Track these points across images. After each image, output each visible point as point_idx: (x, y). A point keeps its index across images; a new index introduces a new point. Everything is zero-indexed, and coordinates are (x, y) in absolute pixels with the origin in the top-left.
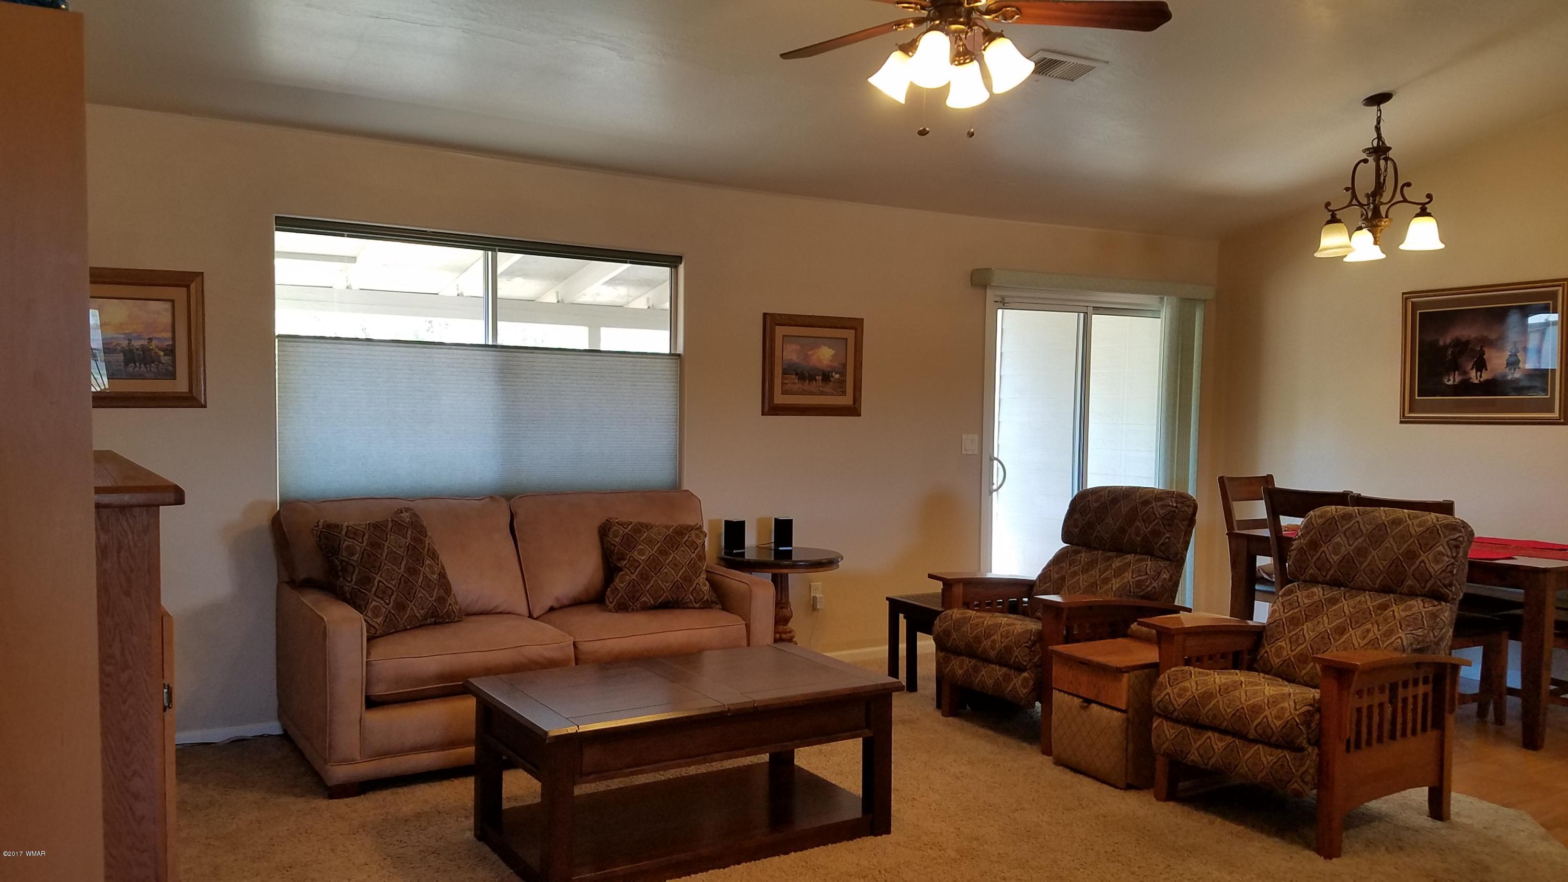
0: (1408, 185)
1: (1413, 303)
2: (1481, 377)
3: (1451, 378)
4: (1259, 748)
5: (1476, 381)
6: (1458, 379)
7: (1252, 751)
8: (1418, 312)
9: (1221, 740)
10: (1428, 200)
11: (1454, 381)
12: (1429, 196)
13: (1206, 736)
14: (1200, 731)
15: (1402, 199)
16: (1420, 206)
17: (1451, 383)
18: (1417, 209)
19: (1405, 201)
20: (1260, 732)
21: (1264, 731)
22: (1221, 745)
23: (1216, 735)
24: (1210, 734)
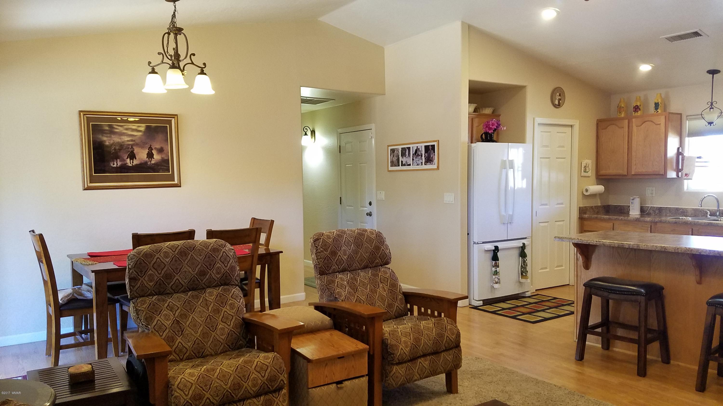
0: (194, 55)
1: (87, 117)
2: (133, 163)
3: (115, 163)
4: (443, 354)
5: (131, 165)
6: (119, 164)
7: (442, 357)
8: (91, 123)
9: (426, 361)
10: (204, 66)
11: (117, 165)
12: (204, 64)
13: (419, 362)
14: (414, 362)
15: (191, 62)
16: (201, 69)
17: (115, 166)
18: (199, 70)
19: (192, 63)
20: (446, 345)
21: (448, 344)
22: (427, 363)
23: (422, 359)
24: (419, 360)
